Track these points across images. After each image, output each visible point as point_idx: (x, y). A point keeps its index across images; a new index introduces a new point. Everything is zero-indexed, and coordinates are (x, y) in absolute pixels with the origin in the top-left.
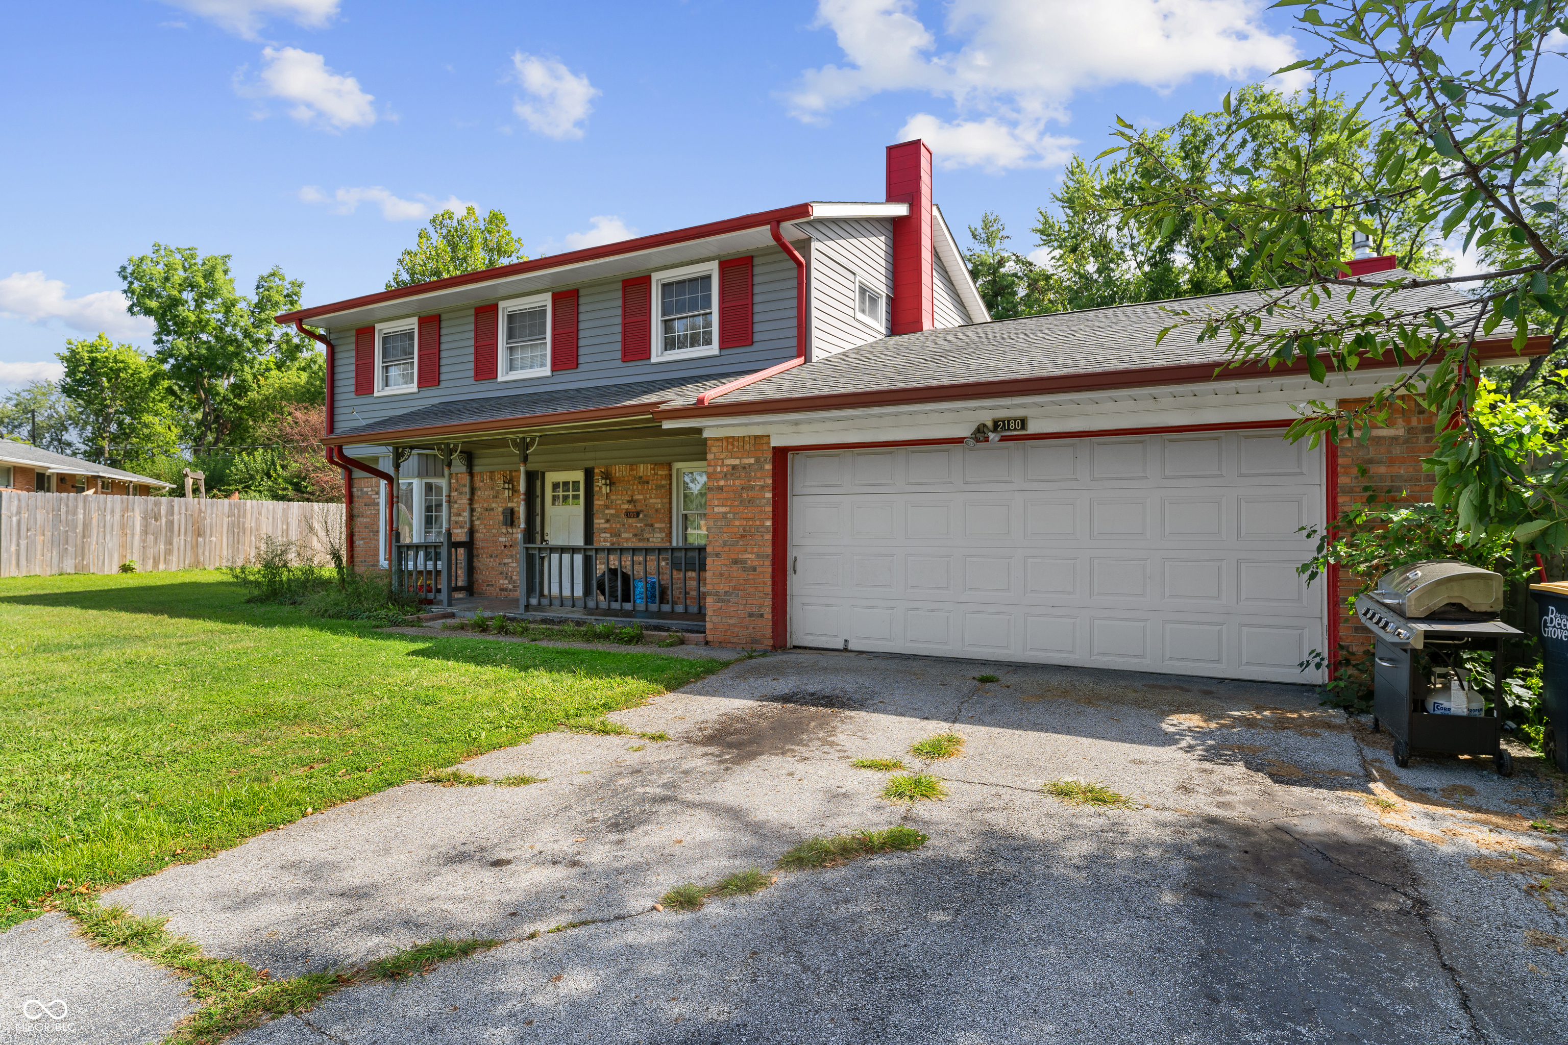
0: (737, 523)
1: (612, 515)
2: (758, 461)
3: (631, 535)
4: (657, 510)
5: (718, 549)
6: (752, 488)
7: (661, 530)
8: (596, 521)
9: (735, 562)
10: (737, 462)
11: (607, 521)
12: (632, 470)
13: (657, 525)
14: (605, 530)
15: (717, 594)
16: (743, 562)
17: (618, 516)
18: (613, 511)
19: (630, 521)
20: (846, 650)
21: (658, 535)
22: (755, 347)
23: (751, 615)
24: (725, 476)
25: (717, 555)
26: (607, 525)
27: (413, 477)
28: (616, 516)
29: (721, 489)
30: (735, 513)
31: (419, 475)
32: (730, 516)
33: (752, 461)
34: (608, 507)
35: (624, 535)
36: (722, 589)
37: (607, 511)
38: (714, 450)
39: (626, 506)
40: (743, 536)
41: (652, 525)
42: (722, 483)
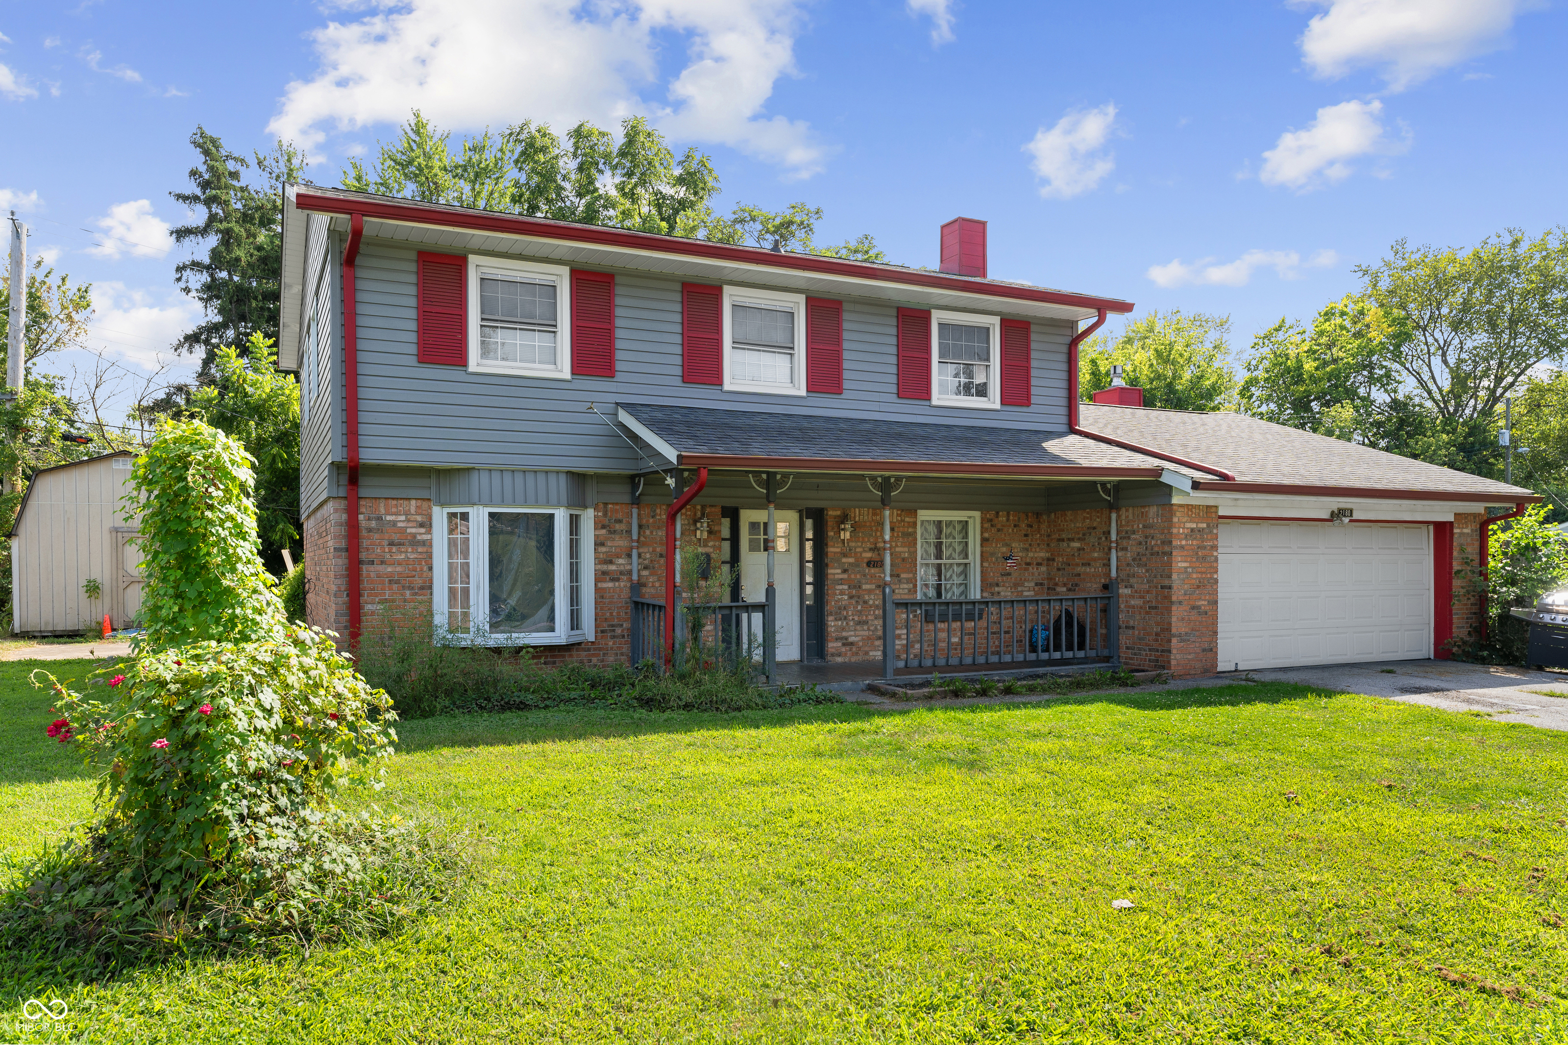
0: (1194, 576)
1: (850, 564)
2: (1208, 526)
3: (873, 587)
4: (904, 559)
5: (1181, 598)
6: (1205, 548)
7: (909, 581)
8: (830, 571)
9: (1193, 608)
10: (1194, 526)
11: (845, 571)
12: (874, 514)
13: (903, 576)
14: (841, 582)
15: (1180, 635)
16: (1198, 607)
17: (858, 566)
18: (851, 560)
19: (873, 570)
20: (1236, 671)
21: (905, 586)
22: (1032, 408)
23: (1204, 650)
24: (1186, 538)
25: (1180, 603)
26: (845, 576)
27: (558, 505)
28: (855, 565)
29: (1182, 547)
30: (1193, 568)
31: (569, 506)
32: (1190, 570)
33: (1205, 525)
34: (845, 555)
35: (864, 587)
36: (1183, 630)
37: (844, 560)
38: (1178, 514)
39: (869, 555)
40: (1198, 587)
41: (898, 576)
42: (1184, 542)
